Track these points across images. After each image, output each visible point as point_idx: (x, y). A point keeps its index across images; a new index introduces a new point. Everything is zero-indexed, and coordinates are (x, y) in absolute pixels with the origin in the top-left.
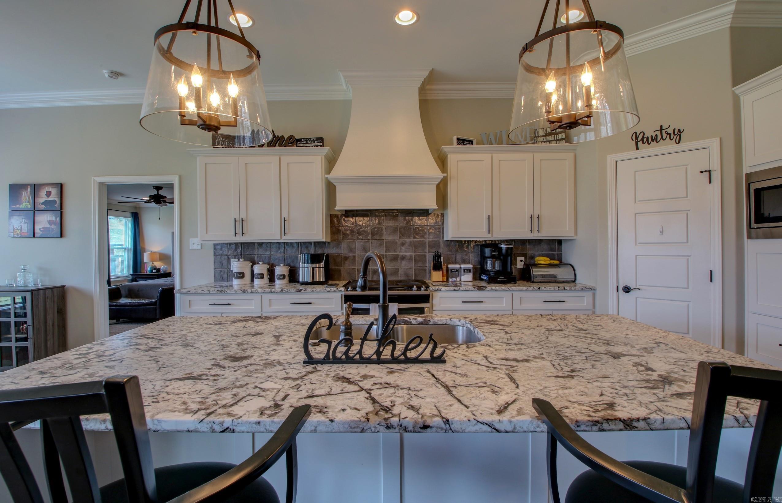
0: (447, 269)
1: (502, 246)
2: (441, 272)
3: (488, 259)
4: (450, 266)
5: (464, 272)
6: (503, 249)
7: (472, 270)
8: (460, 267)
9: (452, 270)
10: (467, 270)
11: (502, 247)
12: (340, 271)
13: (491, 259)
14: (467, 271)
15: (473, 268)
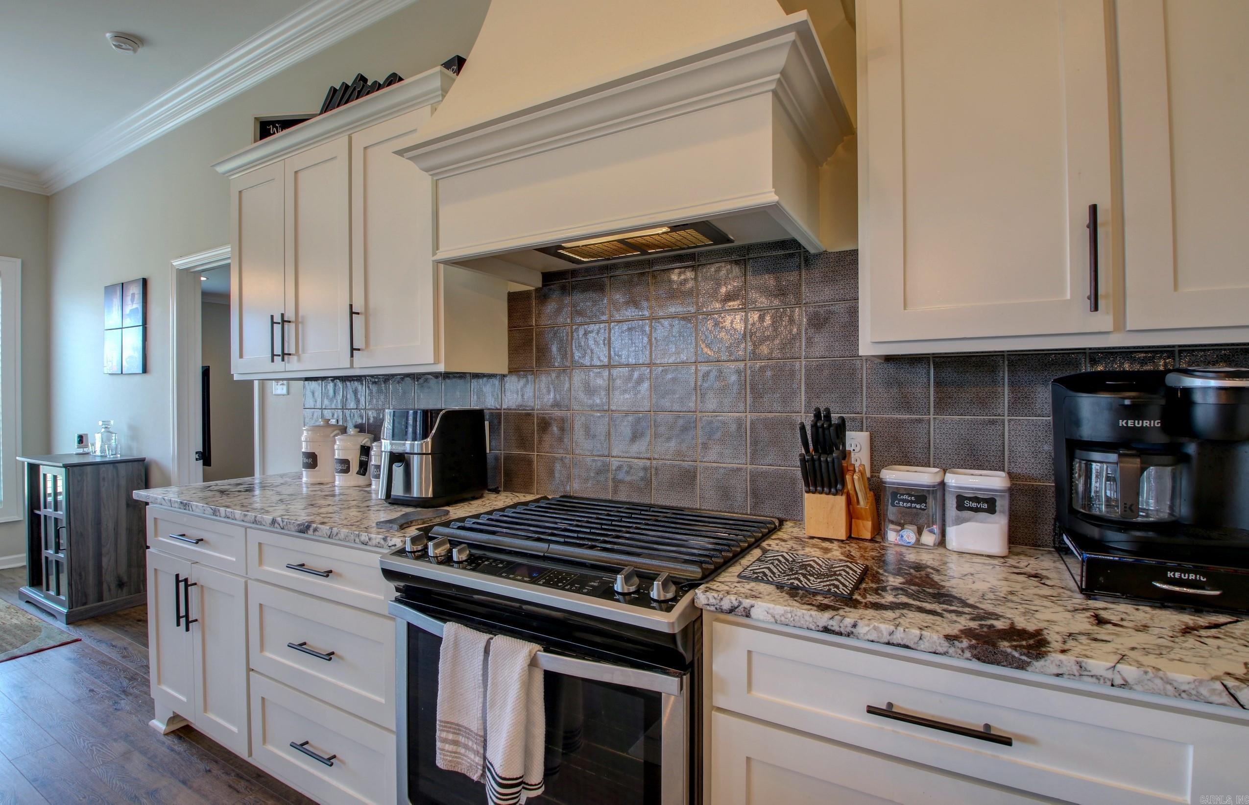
0: (877, 488)
1: (1196, 382)
2: (841, 500)
3: (1096, 456)
4: (893, 475)
5: (960, 507)
6: (1198, 398)
7: (1002, 504)
8: (943, 484)
9: (899, 491)
10: (976, 499)
11: (1188, 392)
12: (529, 462)
13: (1113, 457)
14: (974, 505)
15: (1011, 491)
